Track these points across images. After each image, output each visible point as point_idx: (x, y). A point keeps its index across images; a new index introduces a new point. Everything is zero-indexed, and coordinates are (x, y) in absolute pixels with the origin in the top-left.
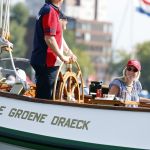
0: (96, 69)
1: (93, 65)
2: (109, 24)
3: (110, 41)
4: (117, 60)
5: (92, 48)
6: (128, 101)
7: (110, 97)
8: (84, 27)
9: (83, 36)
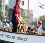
0: (28, 23)
1: (27, 22)
2: (32, 11)
3: (32, 15)
4: (34, 21)
5: (27, 17)
6: (38, 33)
7: (33, 32)
8: (25, 11)
9: (25, 14)
